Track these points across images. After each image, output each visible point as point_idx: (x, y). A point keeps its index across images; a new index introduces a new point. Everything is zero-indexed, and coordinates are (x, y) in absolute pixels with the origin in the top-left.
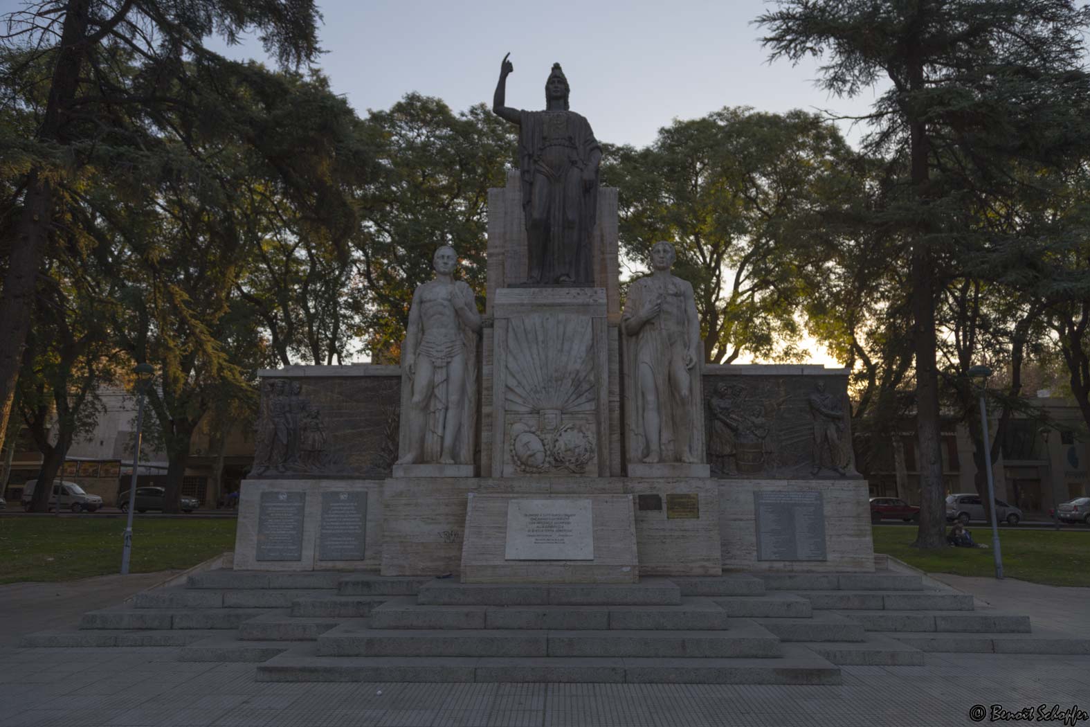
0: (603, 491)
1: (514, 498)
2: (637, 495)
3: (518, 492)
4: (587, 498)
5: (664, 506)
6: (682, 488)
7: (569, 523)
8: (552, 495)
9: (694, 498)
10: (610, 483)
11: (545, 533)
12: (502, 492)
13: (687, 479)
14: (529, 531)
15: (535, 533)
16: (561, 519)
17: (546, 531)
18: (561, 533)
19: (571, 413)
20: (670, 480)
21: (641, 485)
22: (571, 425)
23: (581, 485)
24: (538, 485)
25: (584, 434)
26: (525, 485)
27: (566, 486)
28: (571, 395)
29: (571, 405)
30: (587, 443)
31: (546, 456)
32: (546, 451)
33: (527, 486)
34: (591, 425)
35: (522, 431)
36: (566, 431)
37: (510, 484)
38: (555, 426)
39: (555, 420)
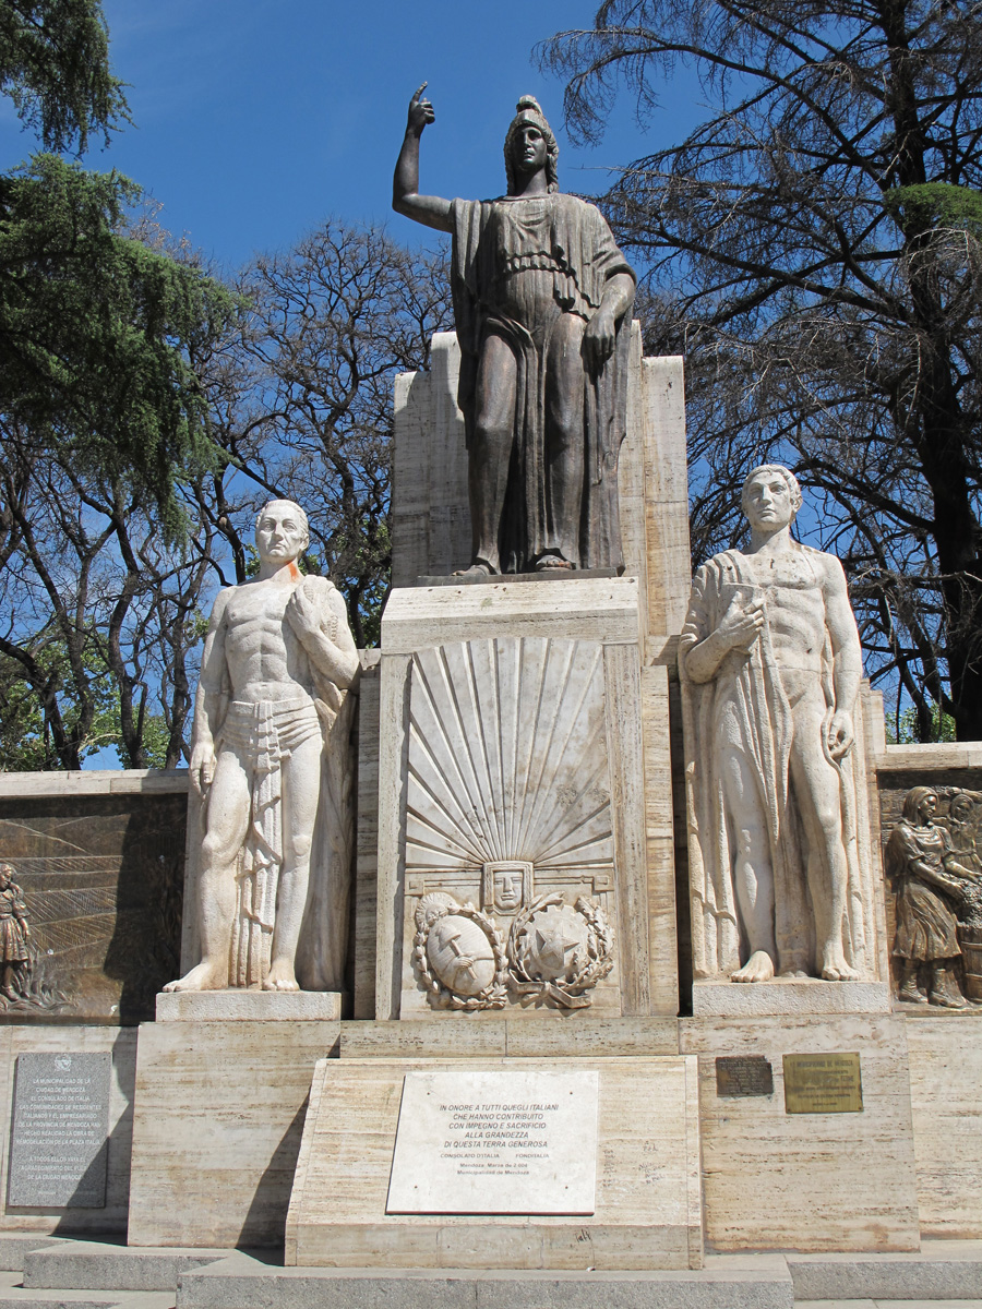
0: (630, 1049)
1: (418, 1067)
2: (712, 1057)
3: (431, 1054)
4: (590, 1066)
5: (779, 1084)
6: (821, 1042)
7: (542, 1126)
8: (508, 1061)
9: (850, 1063)
10: (645, 1030)
11: (483, 1150)
12: (395, 1055)
13: (832, 1018)
14: (448, 1144)
15: (462, 1150)
16: (524, 1116)
17: (488, 1144)
18: (522, 1150)
19: (557, 868)
20: (794, 1022)
21: (721, 1033)
22: (555, 897)
23: (577, 1036)
24: (478, 1037)
25: (587, 915)
26: (447, 1037)
27: (542, 1039)
28: (557, 826)
29: (556, 849)
30: (594, 938)
31: (498, 970)
32: (497, 958)
33: (453, 1038)
34: (603, 895)
35: (444, 911)
36: (544, 909)
37: (412, 1036)
38: (519, 898)
39: (519, 885)
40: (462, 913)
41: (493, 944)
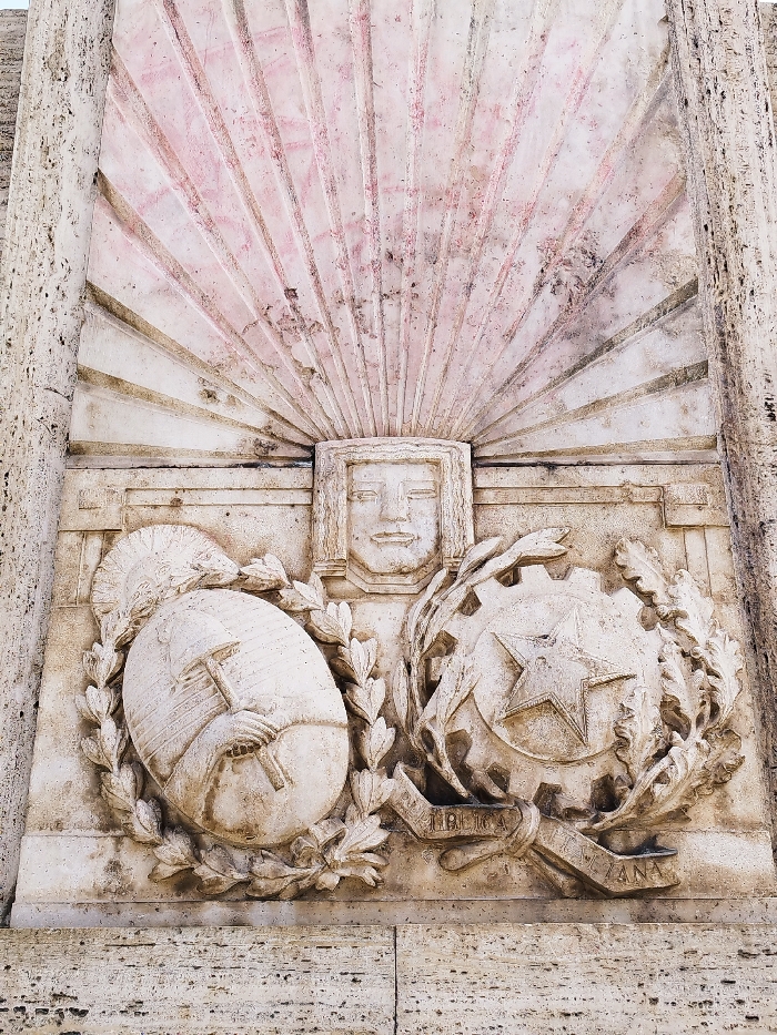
19: (545, 461)
22: (541, 543)
23: (654, 989)
24: (291, 990)
25: (648, 598)
26: (176, 992)
27: (529, 1000)
28: (541, 345)
29: (538, 412)
30: (676, 665)
31: (359, 763)
32: (357, 724)
33: (198, 996)
34: (693, 538)
35: (185, 575)
36: (510, 577)
37: (46, 987)
38: (427, 545)
39: (426, 507)
40: (241, 584)
41: (344, 680)
